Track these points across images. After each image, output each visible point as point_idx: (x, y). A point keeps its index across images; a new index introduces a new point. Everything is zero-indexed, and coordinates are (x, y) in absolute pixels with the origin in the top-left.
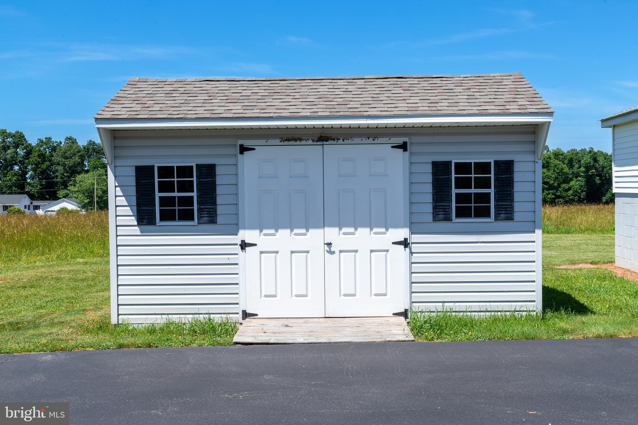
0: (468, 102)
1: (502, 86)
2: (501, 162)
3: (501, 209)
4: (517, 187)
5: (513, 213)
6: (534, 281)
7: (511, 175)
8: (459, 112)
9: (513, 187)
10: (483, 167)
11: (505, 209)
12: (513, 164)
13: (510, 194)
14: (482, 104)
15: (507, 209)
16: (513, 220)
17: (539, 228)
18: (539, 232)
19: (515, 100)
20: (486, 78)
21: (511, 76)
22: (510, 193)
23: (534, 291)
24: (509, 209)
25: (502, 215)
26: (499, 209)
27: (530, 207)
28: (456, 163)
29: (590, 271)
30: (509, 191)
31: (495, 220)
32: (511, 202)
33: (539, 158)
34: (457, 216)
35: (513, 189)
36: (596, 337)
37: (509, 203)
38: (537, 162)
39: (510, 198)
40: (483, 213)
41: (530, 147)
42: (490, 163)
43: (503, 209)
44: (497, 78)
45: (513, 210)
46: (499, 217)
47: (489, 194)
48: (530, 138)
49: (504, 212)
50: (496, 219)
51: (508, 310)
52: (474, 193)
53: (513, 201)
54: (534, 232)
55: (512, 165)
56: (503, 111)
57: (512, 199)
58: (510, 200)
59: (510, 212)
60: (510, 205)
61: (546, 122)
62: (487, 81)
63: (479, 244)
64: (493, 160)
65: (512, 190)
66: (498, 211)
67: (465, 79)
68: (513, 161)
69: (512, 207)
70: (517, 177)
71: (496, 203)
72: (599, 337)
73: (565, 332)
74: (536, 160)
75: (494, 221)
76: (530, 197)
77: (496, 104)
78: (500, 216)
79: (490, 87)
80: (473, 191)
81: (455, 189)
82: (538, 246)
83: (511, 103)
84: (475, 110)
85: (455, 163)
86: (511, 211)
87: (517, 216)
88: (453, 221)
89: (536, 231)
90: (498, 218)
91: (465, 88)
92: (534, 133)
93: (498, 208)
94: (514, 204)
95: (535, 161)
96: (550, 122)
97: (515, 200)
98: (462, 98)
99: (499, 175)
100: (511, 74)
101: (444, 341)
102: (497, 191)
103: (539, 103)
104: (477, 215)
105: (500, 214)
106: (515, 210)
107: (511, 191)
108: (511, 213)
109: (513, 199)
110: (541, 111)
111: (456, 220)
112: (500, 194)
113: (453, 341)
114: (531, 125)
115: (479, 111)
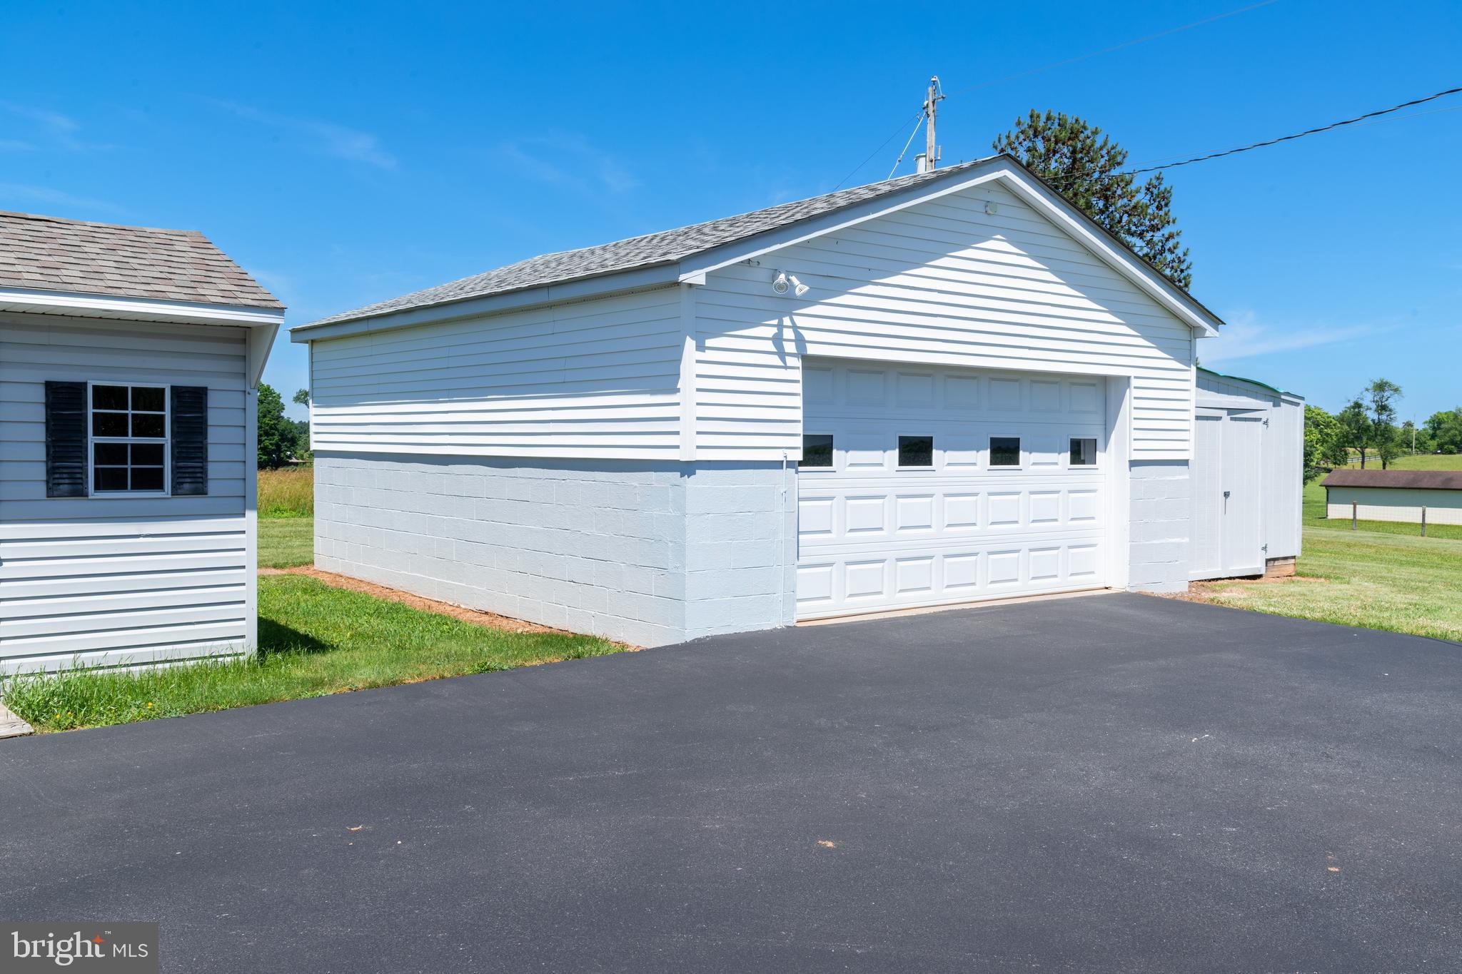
0: (121, 275)
1: (173, 252)
2: (183, 390)
3: (184, 475)
4: (214, 436)
5: (207, 482)
6: (243, 602)
7: (202, 413)
8: (110, 290)
9: (207, 435)
10: (150, 398)
11: (191, 475)
12: (206, 395)
13: (202, 448)
14: (150, 280)
15: (195, 475)
16: (207, 494)
17: (253, 508)
18: (252, 516)
19: (208, 280)
20: (138, 234)
21: (185, 236)
22: (201, 445)
23: (244, 619)
24: (199, 475)
25: (186, 486)
26: (179, 475)
27: (237, 470)
28: (95, 387)
29: (281, 580)
30: (199, 442)
31: (172, 495)
32: (202, 462)
33: (253, 386)
34: (98, 487)
35: (206, 438)
36: (370, 687)
37: (200, 465)
38: (249, 393)
39: (200, 455)
40: (150, 481)
41: (236, 366)
42: (163, 390)
43: (187, 475)
44: (161, 236)
45: (207, 476)
46: (180, 489)
47: (161, 447)
48: (235, 349)
49: (189, 480)
50: (175, 492)
51: (199, 656)
52: (132, 445)
53: (207, 461)
54: (244, 515)
55: (204, 396)
56: (194, 296)
57: (204, 457)
58: (202, 458)
59: (201, 480)
60: (202, 468)
61: (271, 325)
62: (142, 239)
63: (141, 539)
64: (170, 385)
65: (204, 441)
66: (178, 478)
67: (97, 230)
68: (206, 388)
69: (204, 471)
70: (213, 417)
71: (174, 463)
72: (373, 686)
73: (318, 683)
74: (248, 390)
75: (170, 496)
76: (237, 453)
77: (178, 283)
78: (181, 486)
79: (153, 251)
80: (130, 440)
81: (94, 435)
82: (250, 541)
83: (205, 285)
84: (139, 290)
85: (93, 386)
86: (202, 478)
87: (212, 487)
88: (89, 498)
89: (248, 513)
90: (179, 491)
91: (102, 246)
92: (244, 341)
93: (178, 473)
94: (207, 465)
95: (245, 391)
96: (279, 324)
97: (209, 459)
98: (107, 263)
99: (181, 412)
100: (184, 232)
101: (99, 727)
102: (178, 442)
103: (254, 290)
104: (138, 486)
105: (182, 483)
106: (209, 477)
107: (202, 442)
108: (202, 483)
109: (207, 457)
110: (264, 303)
111: (95, 494)
112: (181, 447)
113: (117, 724)
114: (238, 326)
115: (149, 293)
